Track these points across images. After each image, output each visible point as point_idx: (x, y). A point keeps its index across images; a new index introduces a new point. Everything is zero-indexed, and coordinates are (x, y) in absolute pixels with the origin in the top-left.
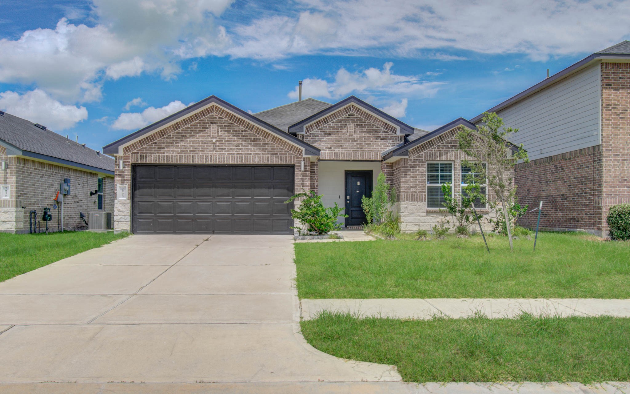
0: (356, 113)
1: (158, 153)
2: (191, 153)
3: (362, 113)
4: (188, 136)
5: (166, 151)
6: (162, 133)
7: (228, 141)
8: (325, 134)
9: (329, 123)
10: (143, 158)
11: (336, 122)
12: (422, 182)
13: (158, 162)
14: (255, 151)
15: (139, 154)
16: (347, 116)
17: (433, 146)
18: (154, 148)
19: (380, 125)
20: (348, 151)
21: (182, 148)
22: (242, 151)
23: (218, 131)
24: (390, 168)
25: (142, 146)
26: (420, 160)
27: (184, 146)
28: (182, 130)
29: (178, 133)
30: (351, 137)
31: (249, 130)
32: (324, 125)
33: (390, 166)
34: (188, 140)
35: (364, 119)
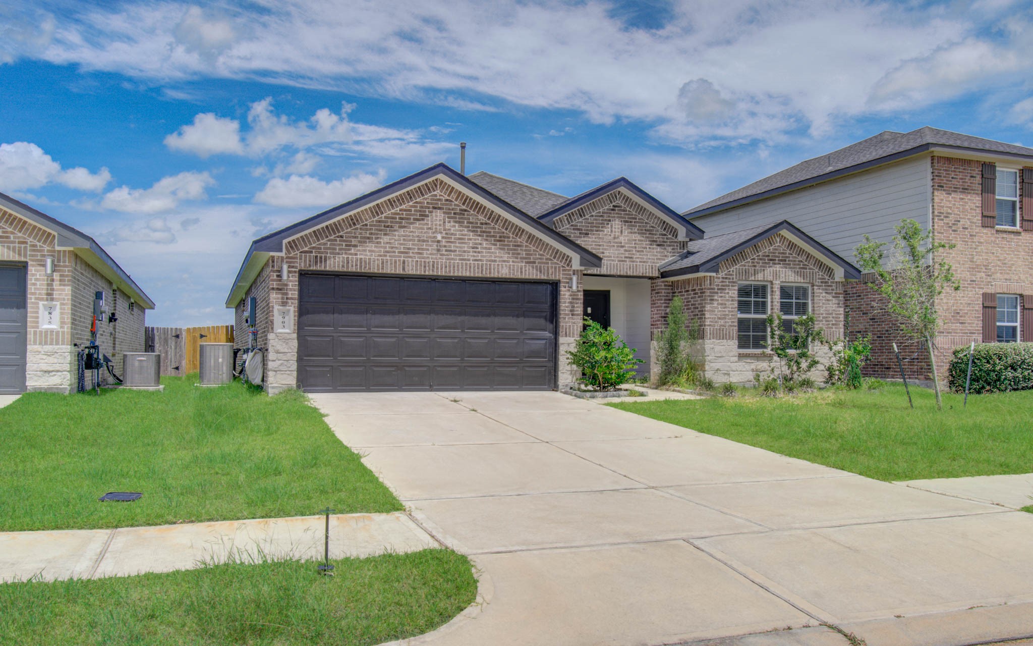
0: (624, 204)
1: (346, 253)
2: (400, 257)
3: (632, 204)
4: (396, 228)
5: (359, 250)
6: (352, 220)
7: (460, 239)
8: (580, 233)
9: (587, 217)
10: (321, 262)
11: (596, 216)
12: (732, 312)
13: (345, 270)
14: (501, 257)
15: (314, 254)
16: (612, 208)
17: (747, 259)
18: (339, 245)
19: (657, 223)
20: (613, 260)
21: (386, 247)
22: (482, 256)
23: (444, 222)
24: (669, 289)
25: (318, 240)
26: (730, 279)
27: (390, 243)
28: (385, 217)
29: (380, 222)
30: (616, 241)
31: (492, 222)
32: (579, 219)
33: (669, 286)
34: (397, 233)
35: (634, 213)
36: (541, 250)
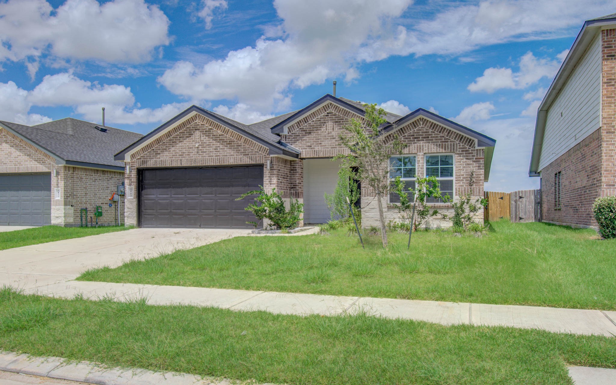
0: (335, 111)
1: (155, 158)
2: (179, 157)
3: (340, 110)
4: (178, 142)
5: (161, 156)
6: (158, 141)
7: (208, 145)
8: (306, 133)
9: (310, 122)
10: (145, 163)
11: (316, 121)
13: (155, 166)
14: (230, 153)
15: (142, 160)
16: (326, 114)
18: (153, 154)
20: (327, 148)
21: (173, 153)
22: (220, 154)
23: (201, 137)
25: (144, 153)
27: (175, 151)
28: (173, 138)
29: (170, 140)
30: (330, 135)
31: (225, 134)
32: (304, 124)
34: (178, 145)
35: (342, 116)
36: (252, 147)
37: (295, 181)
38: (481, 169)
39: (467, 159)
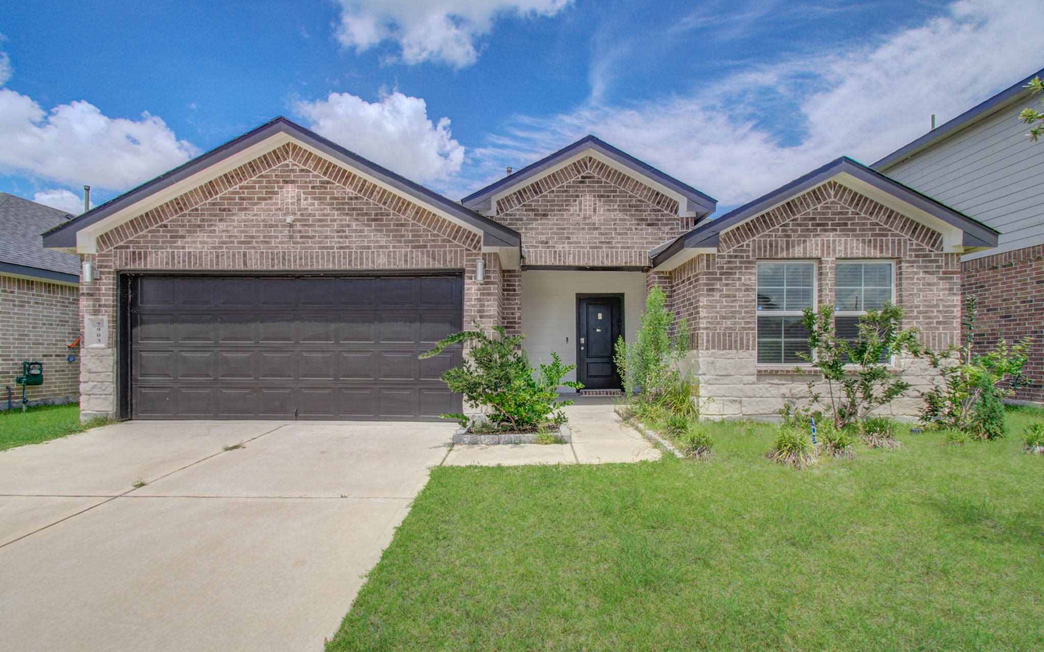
0: (598, 174)
1: (171, 247)
2: (241, 248)
3: (610, 172)
4: (235, 209)
5: (187, 242)
6: (178, 204)
7: (320, 220)
8: (536, 215)
9: (545, 193)
10: (140, 259)
11: (557, 192)
12: (747, 307)
13: (170, 267)
14: (378, 241)
15: (131, 250)
16: (580, 179)
17: (773, 225)
18: (163, 237)
19: (646, 196)
20: (583, 247)
21: (221, 237)
22: (350, 242)
23: (299, 200)
24: (665, 283)
25: (136, 232)
26: (742, 257)
27: (227, 231)
28: (221, 198)
29: (214, 204)
30: (587, 221)
31: (364, 195)
32: (533, 197)
33: (666, 278)
34: (235, 218)
35: (613, 184)
36: (434, 229)
37: (513, 314)
38: (954, 294)
39: (926, 272)
